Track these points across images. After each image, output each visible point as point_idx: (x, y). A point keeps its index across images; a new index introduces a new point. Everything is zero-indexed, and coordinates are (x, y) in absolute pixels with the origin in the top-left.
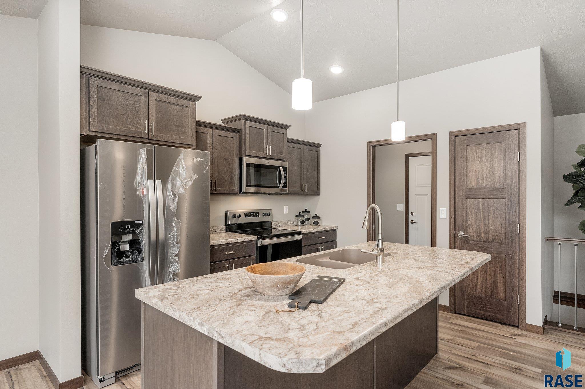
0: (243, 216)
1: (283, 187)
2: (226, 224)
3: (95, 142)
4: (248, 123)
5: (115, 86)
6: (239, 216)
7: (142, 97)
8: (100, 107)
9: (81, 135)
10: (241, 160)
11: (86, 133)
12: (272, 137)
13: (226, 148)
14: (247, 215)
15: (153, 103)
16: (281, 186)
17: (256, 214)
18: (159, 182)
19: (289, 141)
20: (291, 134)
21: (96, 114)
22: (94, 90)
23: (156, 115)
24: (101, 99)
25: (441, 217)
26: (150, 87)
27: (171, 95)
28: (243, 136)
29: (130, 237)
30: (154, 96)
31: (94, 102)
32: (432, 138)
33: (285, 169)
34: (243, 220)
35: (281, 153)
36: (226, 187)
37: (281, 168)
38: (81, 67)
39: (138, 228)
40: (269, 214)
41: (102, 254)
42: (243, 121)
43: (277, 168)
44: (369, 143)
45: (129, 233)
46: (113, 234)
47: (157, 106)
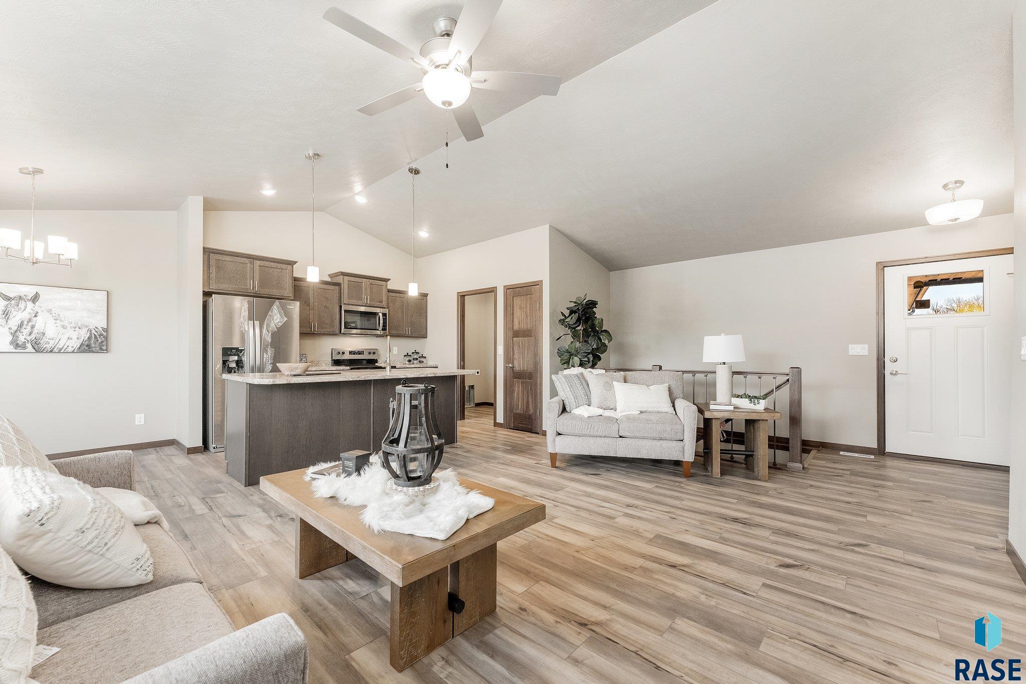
0: (347, 354)
1: (382, 330)
2: (332, 360)
3: (211, 296)
4: (346, 278)
5: (228, 258)
6: (343, 353)
7: (249, 264)
8: (217, 273)
9: (203, 291)
10: (341, 306)
11: (206, 290)
12: (371, 289)
13: (326, 298)
14: (351, 353)
15: (257, 268)
16: (381, 328)
17: (360, 353)
18: (257, 323)
19: (389, 291)
20: (390, 286)
21: (214, 277)
22: (212, 263)
23: (259, 276)
24: (218, 268)
25: (499, 353)
26: (255, 257)
27: (271, 262)
28: (342, 289)
29: (236, 358)
30: (258, 263)
31: (213, 270)
32: (493, 291)
33: (385, 315)
34: (347, 357)
35: (381, 302)
36: (326, 328)
37: (381, 314)
38: (204, 248)
39: (241, 352)
40: (374, 353)
41: (215, 367)
42: (342, 277)
43: (375, 314)
44: (458, 293)
45: (235, 355)
46: (223, 355)
47: (260, 269)
